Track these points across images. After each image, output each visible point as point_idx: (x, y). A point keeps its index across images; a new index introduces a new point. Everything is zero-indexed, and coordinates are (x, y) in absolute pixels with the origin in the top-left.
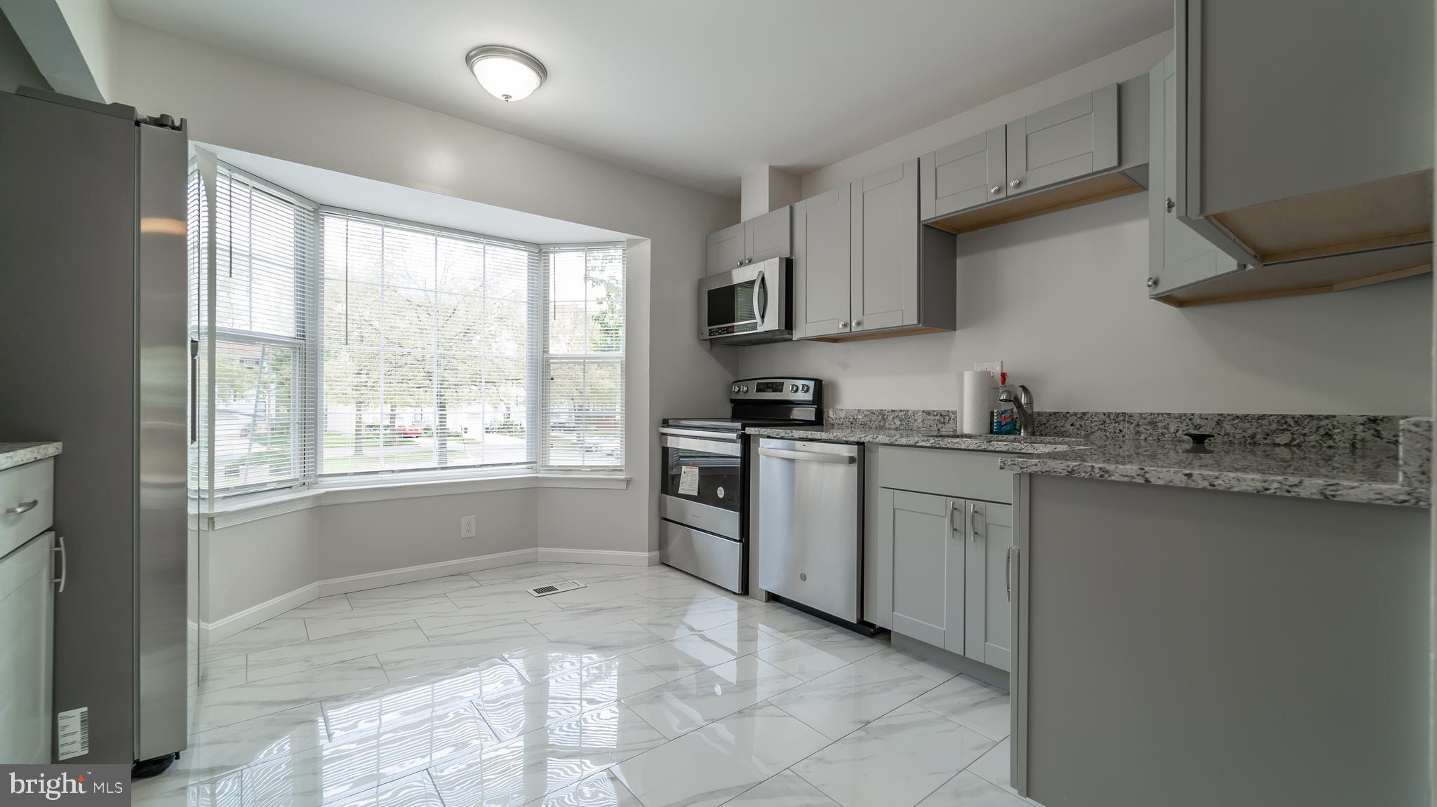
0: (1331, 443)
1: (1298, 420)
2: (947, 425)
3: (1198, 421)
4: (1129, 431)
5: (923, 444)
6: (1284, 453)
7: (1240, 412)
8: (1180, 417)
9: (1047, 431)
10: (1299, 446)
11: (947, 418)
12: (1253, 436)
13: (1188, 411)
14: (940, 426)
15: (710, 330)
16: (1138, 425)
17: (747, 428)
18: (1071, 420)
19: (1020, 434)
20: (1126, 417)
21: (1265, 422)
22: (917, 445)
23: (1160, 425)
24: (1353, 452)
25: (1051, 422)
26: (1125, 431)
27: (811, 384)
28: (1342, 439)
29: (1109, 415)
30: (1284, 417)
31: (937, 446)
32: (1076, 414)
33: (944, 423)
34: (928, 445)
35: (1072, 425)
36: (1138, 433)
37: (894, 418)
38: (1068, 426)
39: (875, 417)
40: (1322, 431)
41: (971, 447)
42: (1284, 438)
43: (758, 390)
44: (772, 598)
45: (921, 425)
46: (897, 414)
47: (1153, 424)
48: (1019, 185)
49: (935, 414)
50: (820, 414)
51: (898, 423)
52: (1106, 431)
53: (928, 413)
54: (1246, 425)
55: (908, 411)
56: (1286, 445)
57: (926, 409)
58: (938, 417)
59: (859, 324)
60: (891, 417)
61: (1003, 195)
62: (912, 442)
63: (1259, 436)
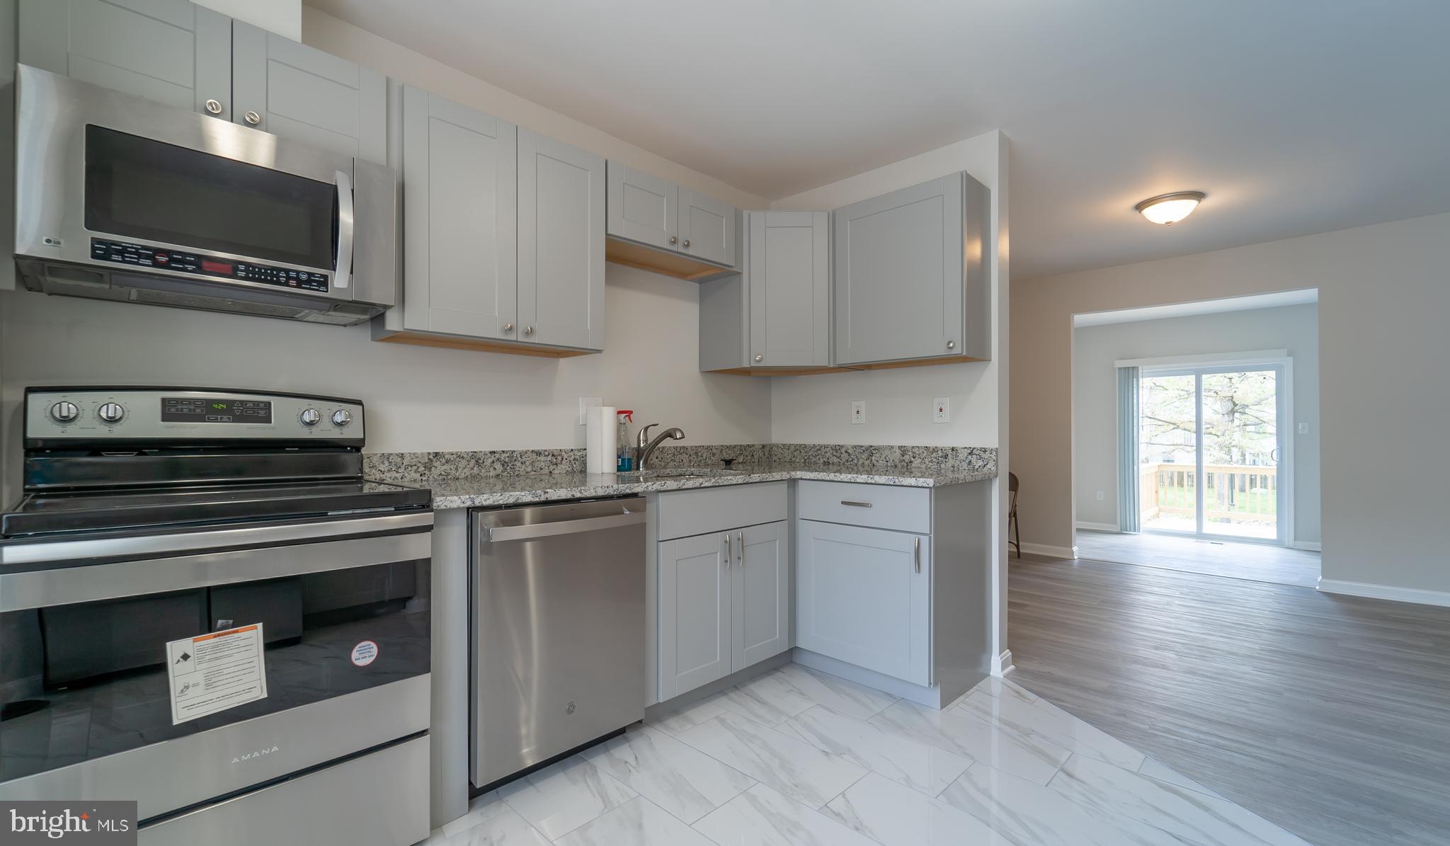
0: (753, 460)
1: (745, 448)
2: (559, 466)
6: (741, 468)
8: (708, 447)
10: (745, 463)
11: (560, 458)
13: (711, 444)
14: (552, 467)
16: (690, 455)
19: (638, 468)
21: (736, 449)
22: (702, 486)
23: (700, 454)
26: (684, 460)
28: (756, 457)
30: (741, 445)
31: (717, 484)
33: (556, 464)
34: (710, 485)
35: (657, 458)
36: (690, 461)
37: (493, 462)
39: (464, 463)
40: (751, 453)
42: (741, 459)
43: (166, 417)
45: (529, 469)
46: (497, 456)
47: (697, 453)
49: (546, 453)
51: (498, 466)
52: (675, 461)
53: (539, 453)
54: (730, 452)
55: (514, 452)
56: (742, 463)
57: (536, 448)
58: (550, 458)
60: (490, 461)
62: (697, 485)
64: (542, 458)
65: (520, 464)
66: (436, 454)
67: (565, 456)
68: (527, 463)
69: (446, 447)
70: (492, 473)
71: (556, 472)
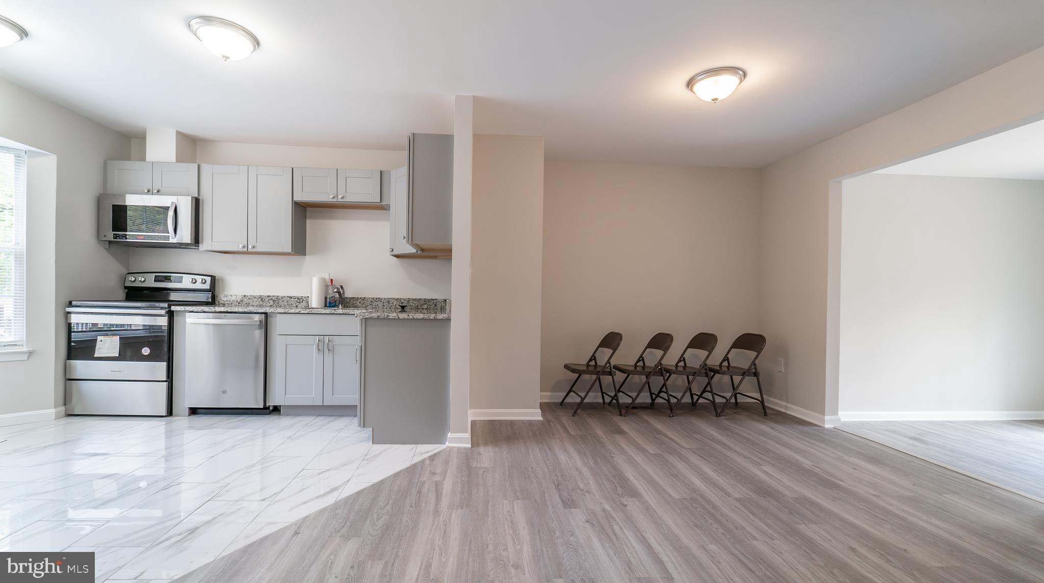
0: (436, 308)
1: (429, 300)
3: (402, 301)
4: (380, 305)
5: (303, 312)
6: (425, 311)
7: (414, 298)
9: (349, 305)
11: (301, 300)
12: (417, 306)
13: (400, 297)
14: (297, 304)
15: (114, 234)
16: (384, 303)
17: (172, 307)
18: (360, 300)
19: (339, 307)
20: (379, 299)
21: (420, 301)
23: (391, 302)
24: (441, 310)
25: (351, 302)
27: (208, 279)
28: (439, 306)
29: (373, 299)
30: (425, 299)
32: (361, 298)
35: (360, 302)
36: (384, 306)
37: (268, 299)
38: (358, 303)
39: (256, 300)
40: (434, 304)
41: (327, 312)
42: (425, 307)
43: (155, 281)
44: (194, 411)
45: (286, 304)
46: (271, 298)
47: (388, 302)
48: (343, 198)
49: (293, 297)
50: (213, 297)
51: (272, 302)
52: (372, 305)
54: (416, 302)
55: (278, 296)
56: (426, 309)
57: (289, 296)
58: (296, 300)
59: (254, 247)
61: (335, 200)
63: (419, 306)
64: (293, 300)
65: (281, 302)
66: (245, 296)
67: (305, 299)
68: (285, 301)
69: (248, 293)
70: (269, 305)
71: (299, 306)
